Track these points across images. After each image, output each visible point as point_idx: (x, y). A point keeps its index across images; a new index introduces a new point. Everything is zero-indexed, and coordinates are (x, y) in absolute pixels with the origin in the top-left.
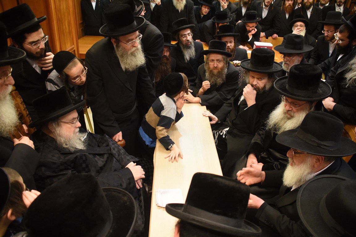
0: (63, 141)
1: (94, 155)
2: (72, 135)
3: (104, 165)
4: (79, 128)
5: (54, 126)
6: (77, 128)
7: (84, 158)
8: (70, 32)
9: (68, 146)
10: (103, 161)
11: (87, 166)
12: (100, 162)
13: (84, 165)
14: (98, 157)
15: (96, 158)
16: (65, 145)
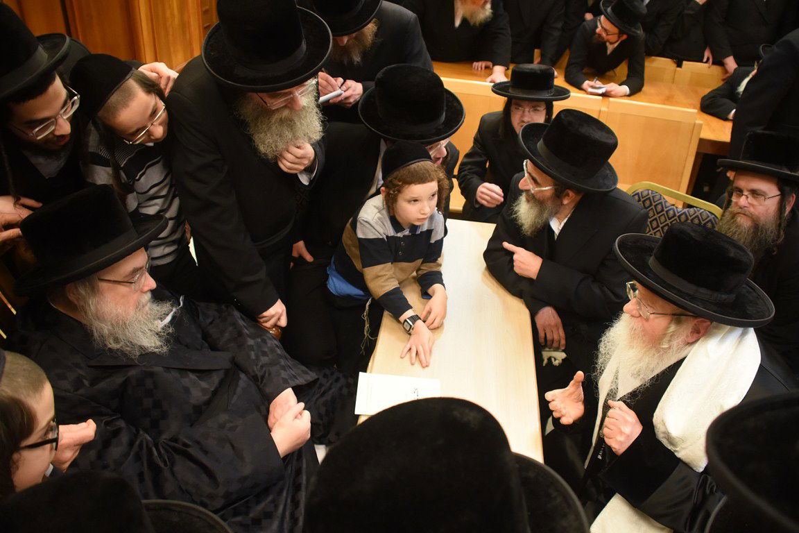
0: (106, 331)
1: (183, 371)
2: (132, 312)
3: (208, 403)
4: (153, 291)
5: (82, 292)
6: (146, 292)
7: (149, 383)
8: (184, 26)
9: (121, 345)
10: (204, 390)
11: (157, 405)
12: (199, 390)
13: (148, 402)
14: (192, 376)
15: (186, 380)
16: (111, 341)
